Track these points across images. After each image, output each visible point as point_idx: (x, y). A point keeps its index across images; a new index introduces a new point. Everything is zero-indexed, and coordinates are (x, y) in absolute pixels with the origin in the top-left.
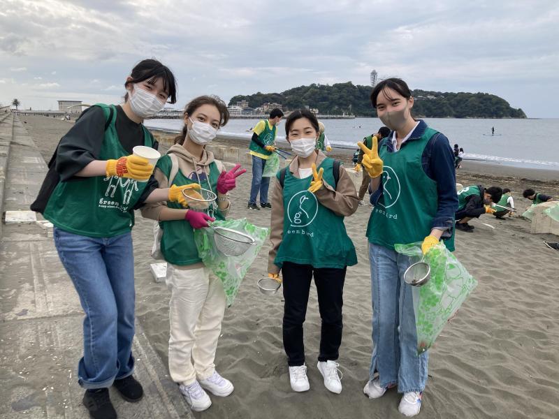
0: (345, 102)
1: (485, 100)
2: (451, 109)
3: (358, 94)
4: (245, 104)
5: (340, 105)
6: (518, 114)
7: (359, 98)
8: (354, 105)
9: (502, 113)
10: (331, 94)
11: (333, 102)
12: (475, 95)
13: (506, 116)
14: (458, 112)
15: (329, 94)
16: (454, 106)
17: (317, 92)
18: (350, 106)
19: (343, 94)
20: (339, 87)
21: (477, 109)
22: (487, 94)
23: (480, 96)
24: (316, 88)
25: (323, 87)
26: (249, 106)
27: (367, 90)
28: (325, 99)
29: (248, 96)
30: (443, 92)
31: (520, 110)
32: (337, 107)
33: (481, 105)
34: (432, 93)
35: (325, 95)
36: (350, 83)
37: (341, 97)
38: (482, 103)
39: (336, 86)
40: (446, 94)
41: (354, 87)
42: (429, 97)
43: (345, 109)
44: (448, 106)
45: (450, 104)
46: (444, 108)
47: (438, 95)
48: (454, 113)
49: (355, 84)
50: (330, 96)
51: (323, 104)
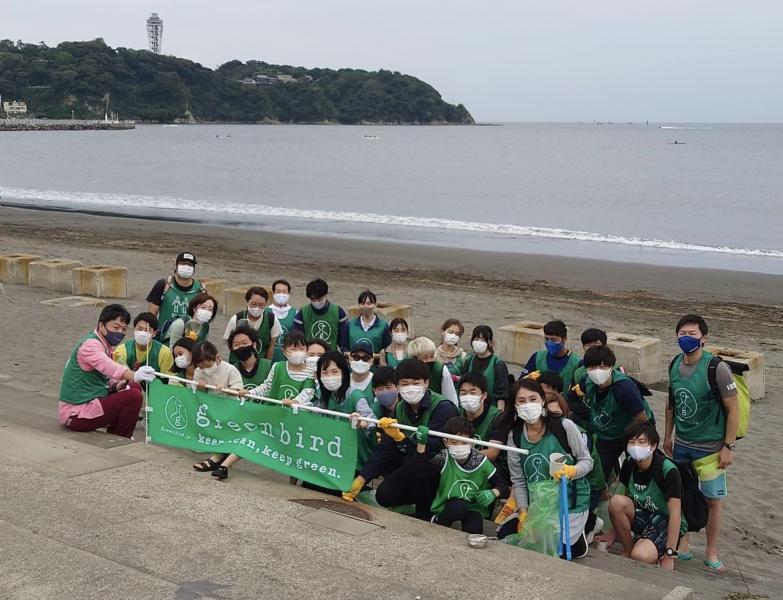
0: (92, 88)
1: (394, 85)
2: (330, 103)
3: (121, 68)
5: (82, 93)
6: (457, 115)
7: (124, 77)
8: (117, 94)
9: (429, 113)
10: (55, 68)
11: (63, 88)
12: (373, 75)
13: (439, 120)
14: (343, 111)
15: (49, 65)
16: (336, 99)
17: (17, 62)
18: (107, 97)
19: (84, 67)
21: (381, 105)
22: (397, 73)
23: (384, 76)
24: (14, 50)
25: (31, 51)
27: (143, 61)
28: (40, 78)
30: (310, 67)
31: (461, 106)
32: (73, 98)
33: (390, 96)
34: (286, 70)
35: (42, 69)
36: (99, 41)
37: (82, 75)
38: (390, 93)
39: (65, 46)
40: (316, 72)
41: (111, 51)
42: (281, 77)
43: (92, 103)
44: (324, 98)
45: (326, 93)
46: (317, 104)
47: (299, 72)
48: (337, 113)
50: (54, 73)
51: (38, 90)
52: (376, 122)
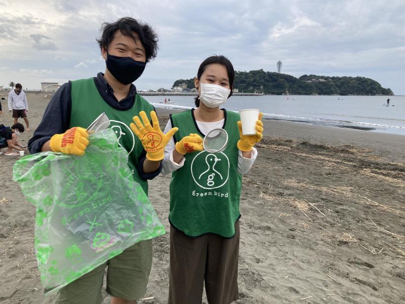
0: (258, 84)
1: (362, 82)
2: (337, 89)
3: (267, 78)
4: (185, 86)
5: (254, 86)
6: (387, 92)
7: (268, 81)
8: (265, 86)
9: (375, 92)
10: (248, 78)
11: (249, 84)
12: (355, 78)
13: (379, 94)
14: (342, 91)
15: (246, 78)
16: (339, 87)
17: (237, 77)
18: (262, 87)
19: (256, 78)
20: (254, 73)
21: (356, 89)
22: (364, 78)
23: (358, 79)
25: (242, 74)
26: (188, 87)
27: (274, 75)
28: (243, 82)
29: (187, 80)
30: (331, 76)
31: (389, 89)
32: (252, 88)
33: (359, 86)
34: (322, 77)
35: (243, 79)
36: (262, 70)
37: (255, 80)
38: (360, 84)
39: (251, 72)
40: (333, 78)
41: (265, 73)
42: (320, 80)
43: (257, 89)
44: (335, 86)
45: (336, 85)
46: (332, 89)
47: (327, 78)
48: (339, 92)
49: (265, 71)
50: (247, 80)
51: (242, 86)
52: (354, 95)
